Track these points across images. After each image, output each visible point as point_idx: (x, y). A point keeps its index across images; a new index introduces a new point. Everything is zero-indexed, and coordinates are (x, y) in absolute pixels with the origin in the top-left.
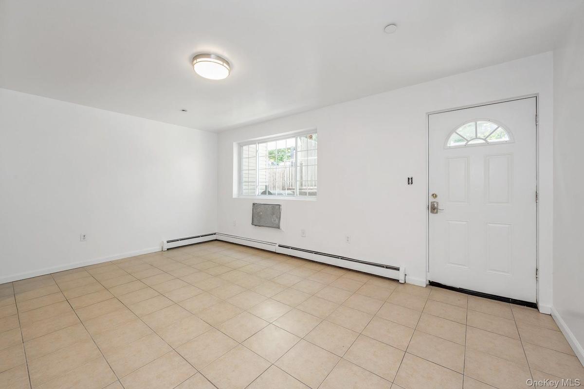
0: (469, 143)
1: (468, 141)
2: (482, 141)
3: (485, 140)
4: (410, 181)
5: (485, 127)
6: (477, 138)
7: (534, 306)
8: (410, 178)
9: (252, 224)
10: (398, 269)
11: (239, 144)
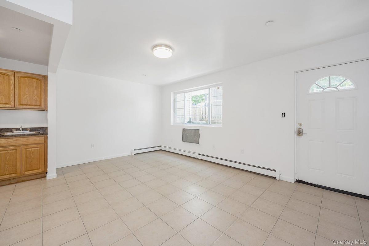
1: (324, 89)
2: (334, 89)
3: (336, 88)
4: (284, 115)
5: (338, 79)
6: (330, 87)
8: (284, 113)
9: (183, 141)
10: (275, 171)
11: (174, 93)
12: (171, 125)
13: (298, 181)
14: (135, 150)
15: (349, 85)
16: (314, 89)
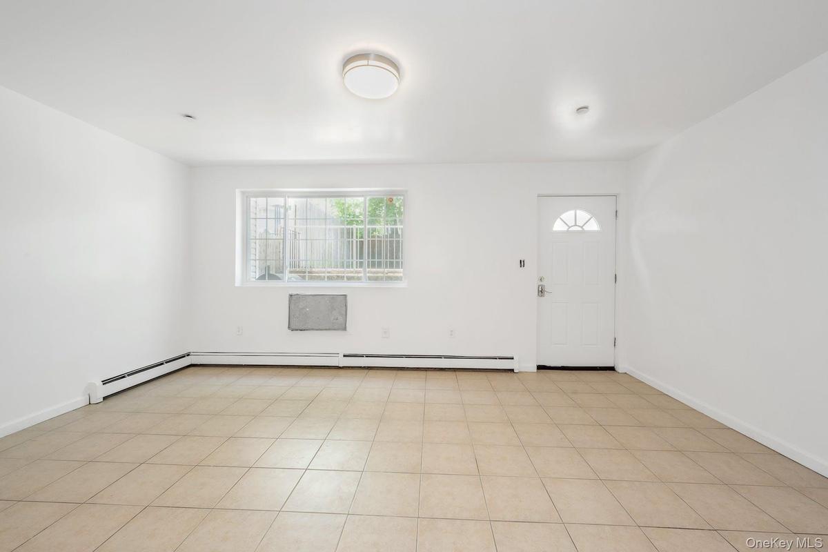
0: (570, 229)
1: (570, 227)
2: (580, 229)
3: (582, 227)
4: (522, 263)
5: (583, 215)
6: (576, 225)
7: (612, 369)
8: (522, 260)
9: (289, 328)
10: (513, 358)
11: (243, 193)
12: (236, 285)
13: (540, 368)
14: (105, 382)
15: (593, 226)
16: (558, 226)
